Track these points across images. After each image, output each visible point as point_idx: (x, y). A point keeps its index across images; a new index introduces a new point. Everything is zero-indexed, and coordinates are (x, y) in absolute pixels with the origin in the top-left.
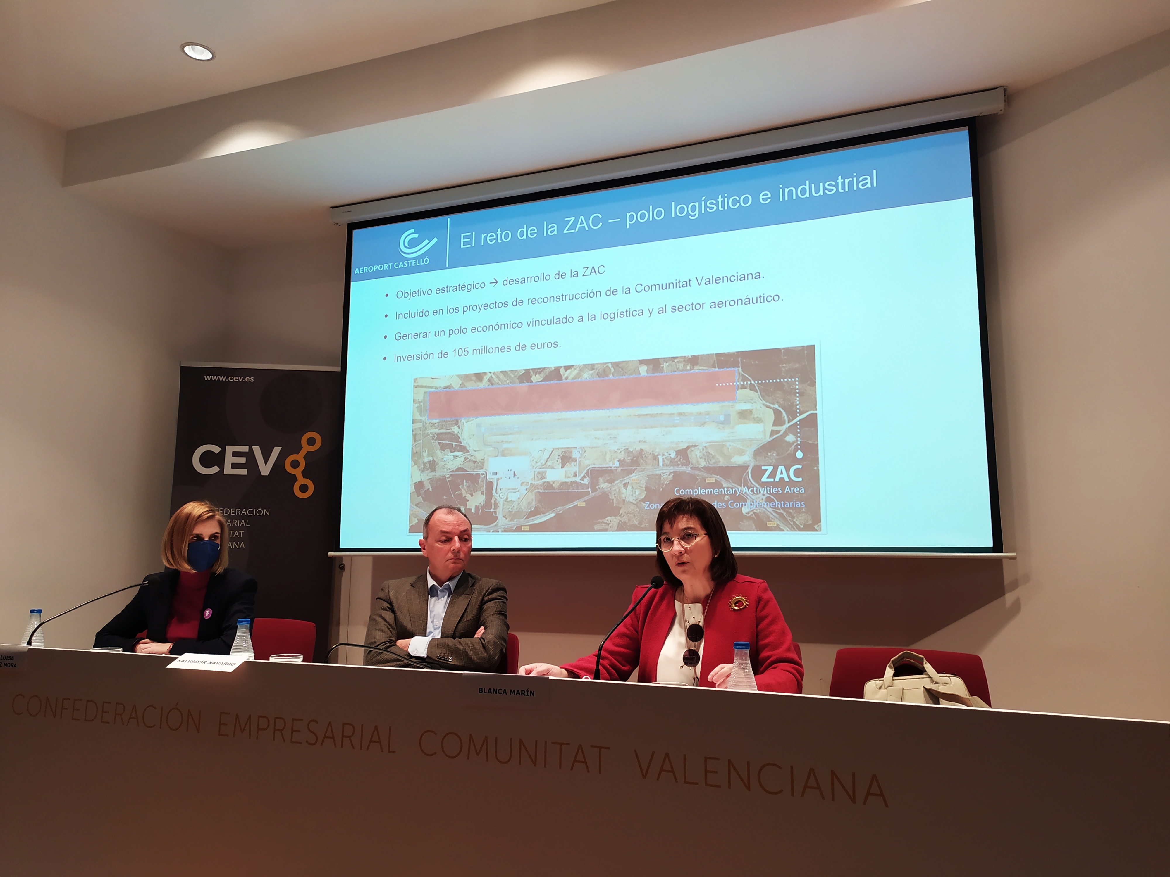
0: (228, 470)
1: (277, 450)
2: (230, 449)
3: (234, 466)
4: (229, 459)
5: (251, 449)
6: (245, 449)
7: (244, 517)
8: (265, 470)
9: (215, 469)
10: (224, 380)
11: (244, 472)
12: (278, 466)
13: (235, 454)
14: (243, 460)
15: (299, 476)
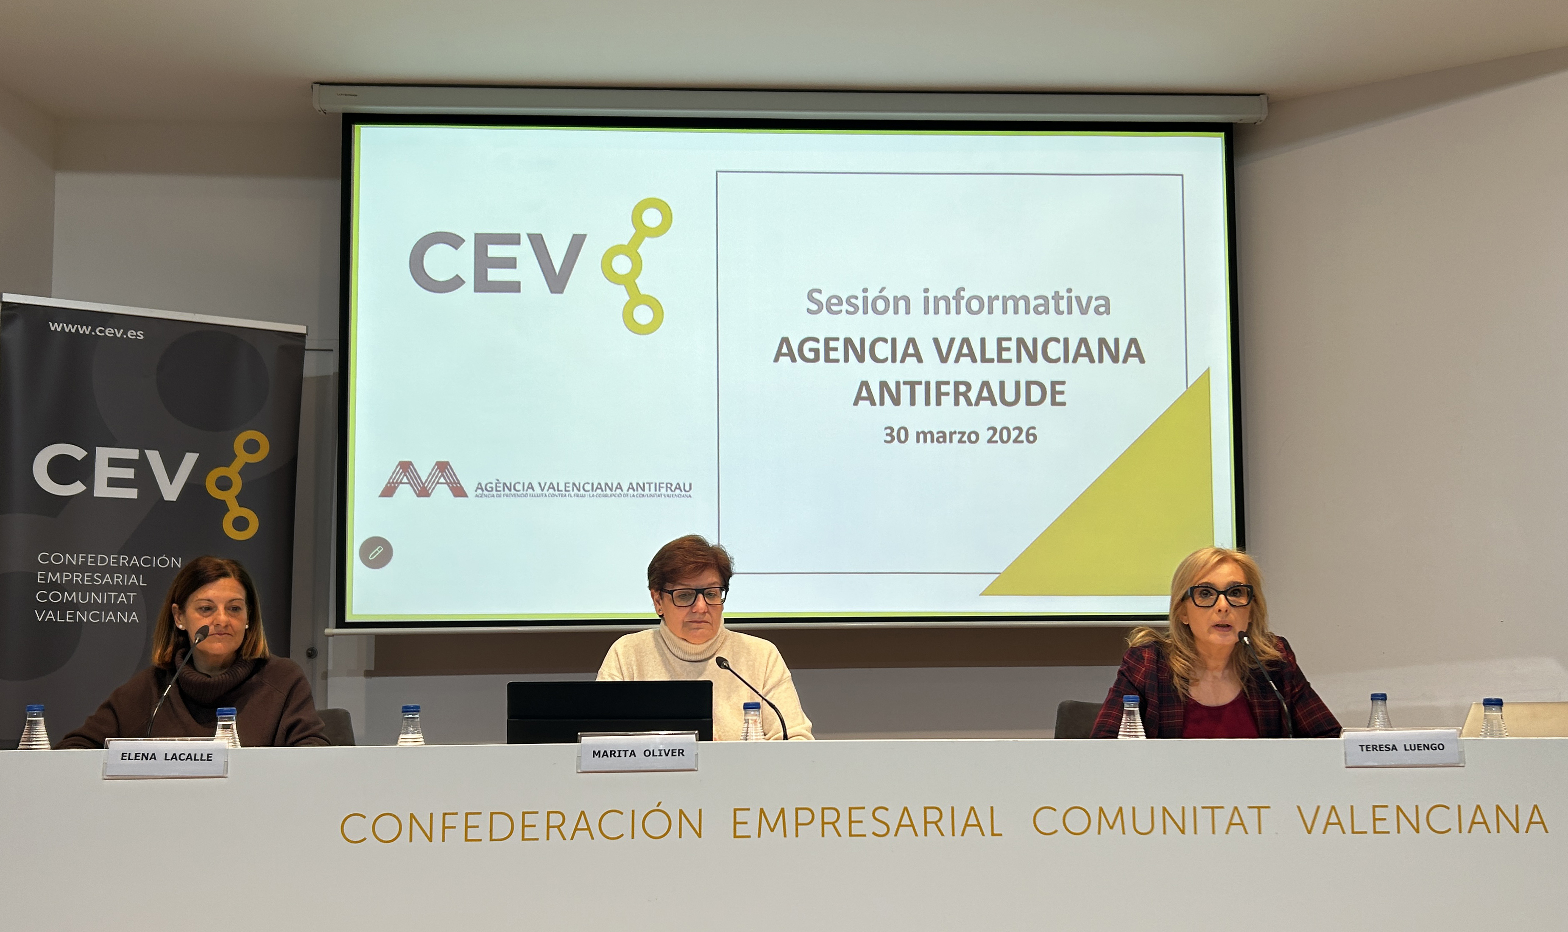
0: (101, 490)
1: (190, 459)
2: (103, 454)
3: (113, 482)
4: (103, 472)
5: (143, 455)
6: (133, 454)
7: (135, 570)
8: (171, 491)
9: (77, 488)
10: (87, 332)
11: (132, 493)
13: (114, 463)
14: (129, 473)
15: (232, 504)
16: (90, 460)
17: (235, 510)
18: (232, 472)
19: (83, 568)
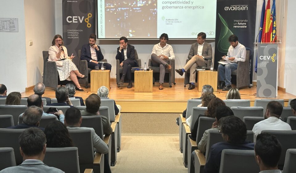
0: (74, 22)
1: (83, 17)
2: (74, 17)
3: (75, 21)
5: (78, 17)
6: (77, 17)
7: (78, 32)
8: (81, 22)
9: (71, 22)
11: (77, 22)
12: (84, 21)
13: (75, 18)
14: (76, 19)
15: (88, 23)
16: (72, 18)
17: (88, 24)
18: (88, 19)
19: (72, 32)
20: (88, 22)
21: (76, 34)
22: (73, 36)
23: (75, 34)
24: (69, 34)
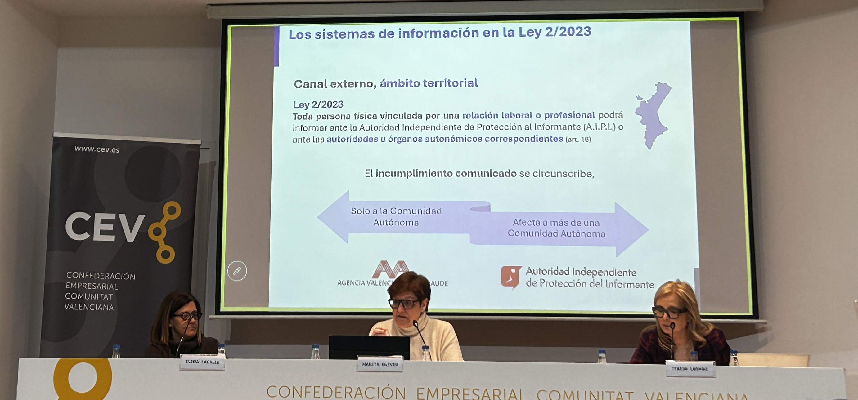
0: (97, 237)
1: (141, 219)
2: (99, 217)
3: (103, 233)
4: (98, 227)
5: (117, 217)
6: (112, 216)
7: (113, 281)
8: (131, 237)
9: (86, 236)
10: (92, 151)
11: (112, 238)
12: (142, 234)
13: (103, 222)
14: (110, 227)
15: (161, 243)
16: (92, 220)
17: (163, 247)
18: (162, 225)
19: (87, 280)
20: (160, 239)
21: (105, 292)
22: (92, 301)
23: (99, 291)
24: (73, 290)
